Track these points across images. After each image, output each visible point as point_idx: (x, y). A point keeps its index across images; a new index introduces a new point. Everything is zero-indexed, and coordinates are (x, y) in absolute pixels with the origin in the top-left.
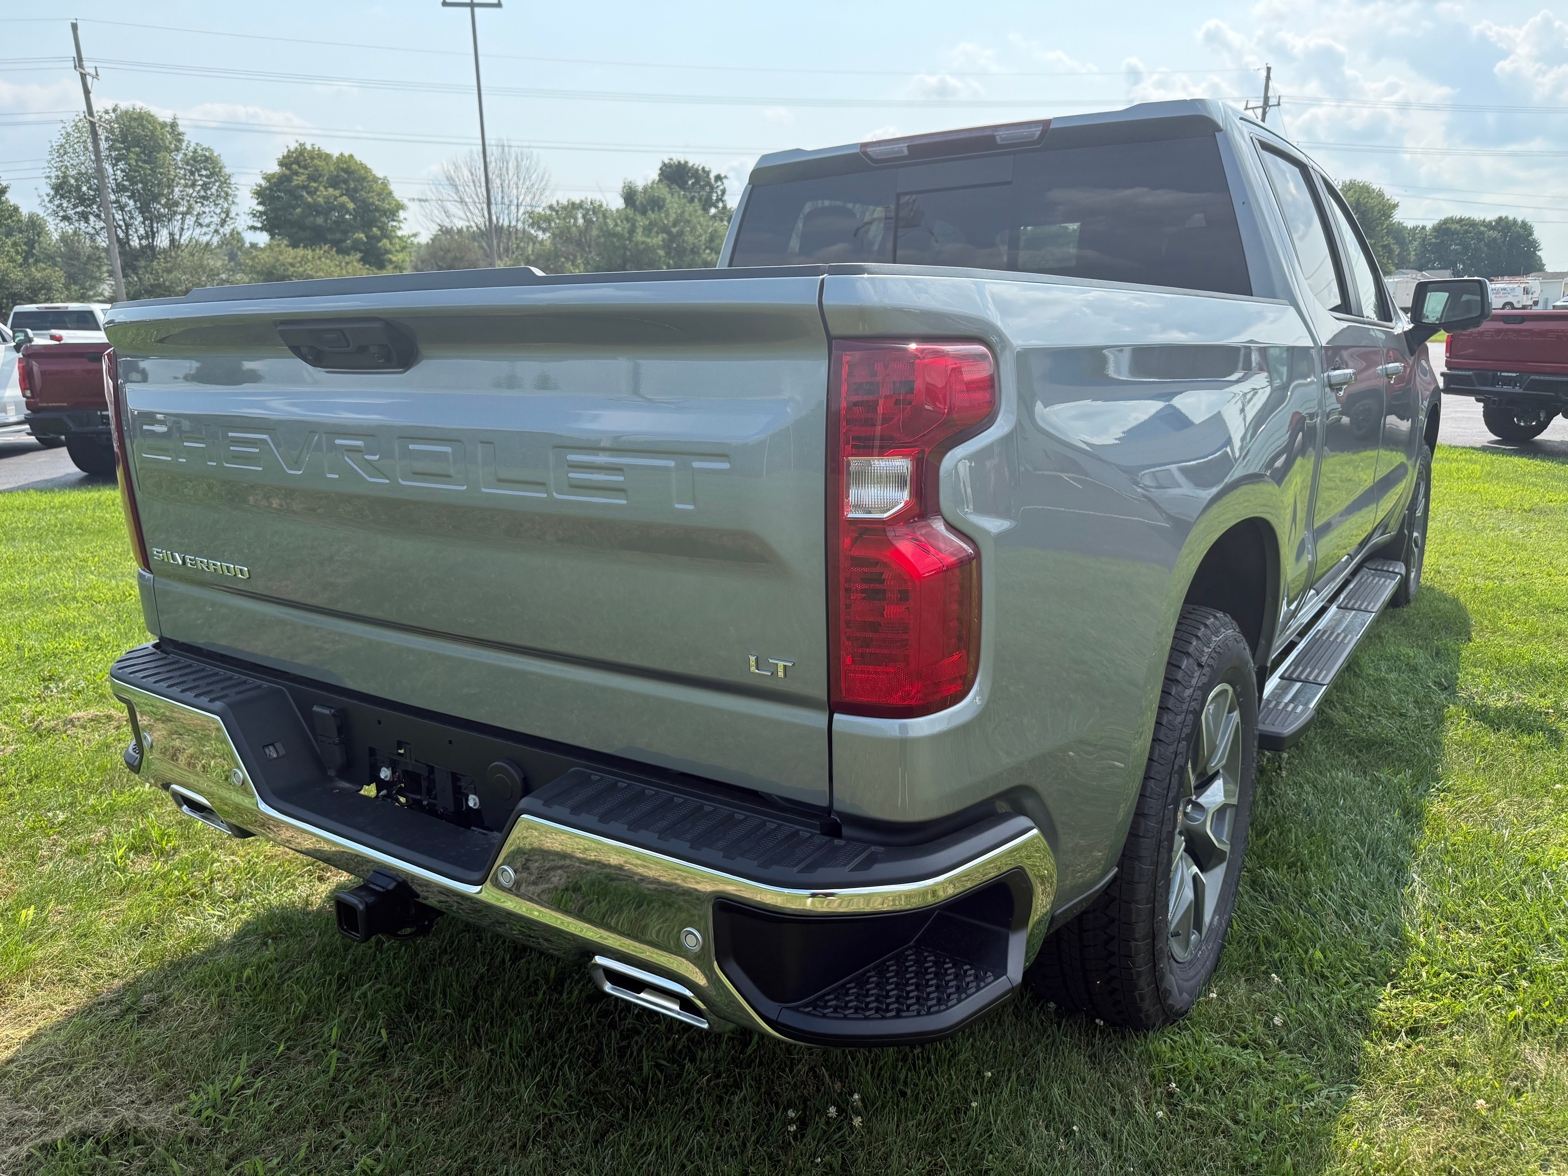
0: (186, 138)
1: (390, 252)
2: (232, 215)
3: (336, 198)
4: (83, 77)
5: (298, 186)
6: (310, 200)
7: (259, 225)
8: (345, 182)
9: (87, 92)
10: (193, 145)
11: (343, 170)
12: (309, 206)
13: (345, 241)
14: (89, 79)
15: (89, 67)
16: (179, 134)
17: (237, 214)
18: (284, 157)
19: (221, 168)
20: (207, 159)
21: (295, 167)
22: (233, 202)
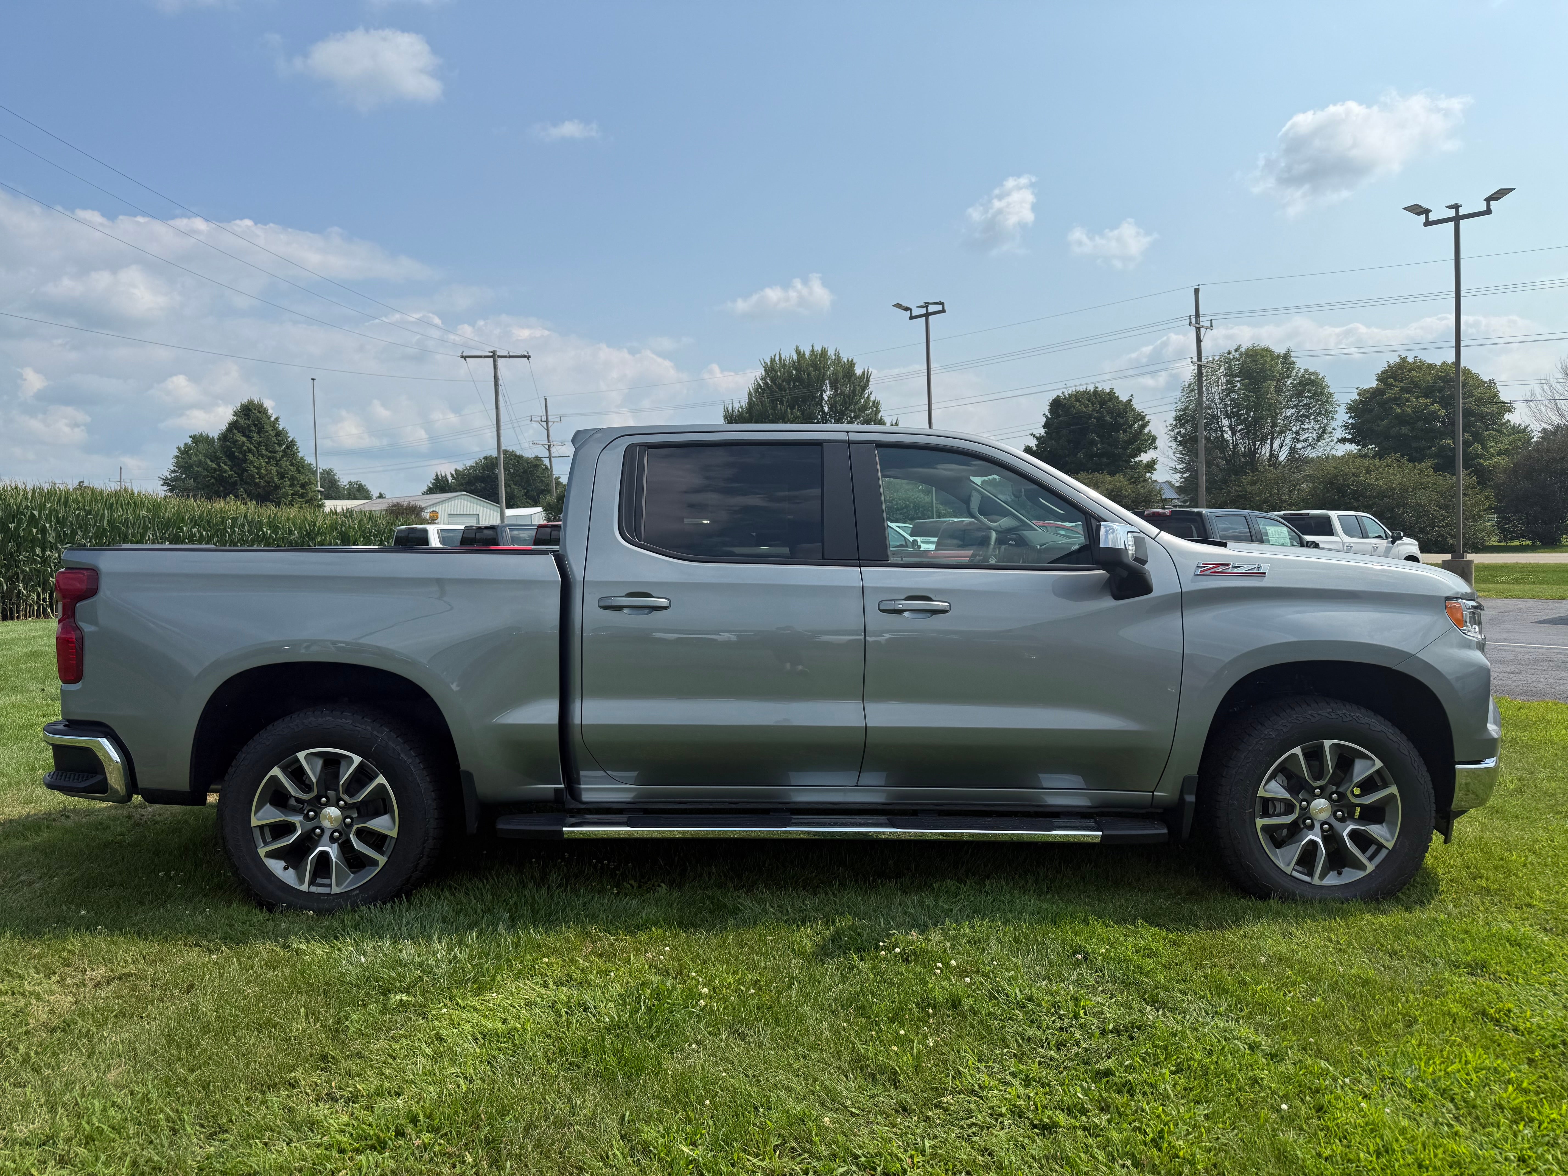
0: (1297, 366)
1: (1481, 456)
2: (1329, 429)
3: (1427, 406)
4: (1198, 330)
5: (1389, 400)
6: (1398, 410)
7: (1350, 437)
8: (1441, 390)
9: (1199, 341)
10: (1302, 371)
11: (1440, 378)
12: (1397, 417)
13: (1430, 448)
14: (1203, 331)
15: (1204, 321)
16: (1291, 364)
17: (1334, 429)
18: (1383, 372)
19: (1324, 389)
20: (1312, 382)
21: (1391, 380)
22: (1333, 418)
